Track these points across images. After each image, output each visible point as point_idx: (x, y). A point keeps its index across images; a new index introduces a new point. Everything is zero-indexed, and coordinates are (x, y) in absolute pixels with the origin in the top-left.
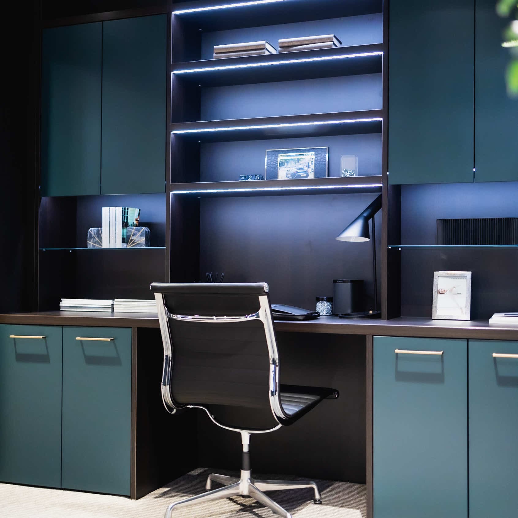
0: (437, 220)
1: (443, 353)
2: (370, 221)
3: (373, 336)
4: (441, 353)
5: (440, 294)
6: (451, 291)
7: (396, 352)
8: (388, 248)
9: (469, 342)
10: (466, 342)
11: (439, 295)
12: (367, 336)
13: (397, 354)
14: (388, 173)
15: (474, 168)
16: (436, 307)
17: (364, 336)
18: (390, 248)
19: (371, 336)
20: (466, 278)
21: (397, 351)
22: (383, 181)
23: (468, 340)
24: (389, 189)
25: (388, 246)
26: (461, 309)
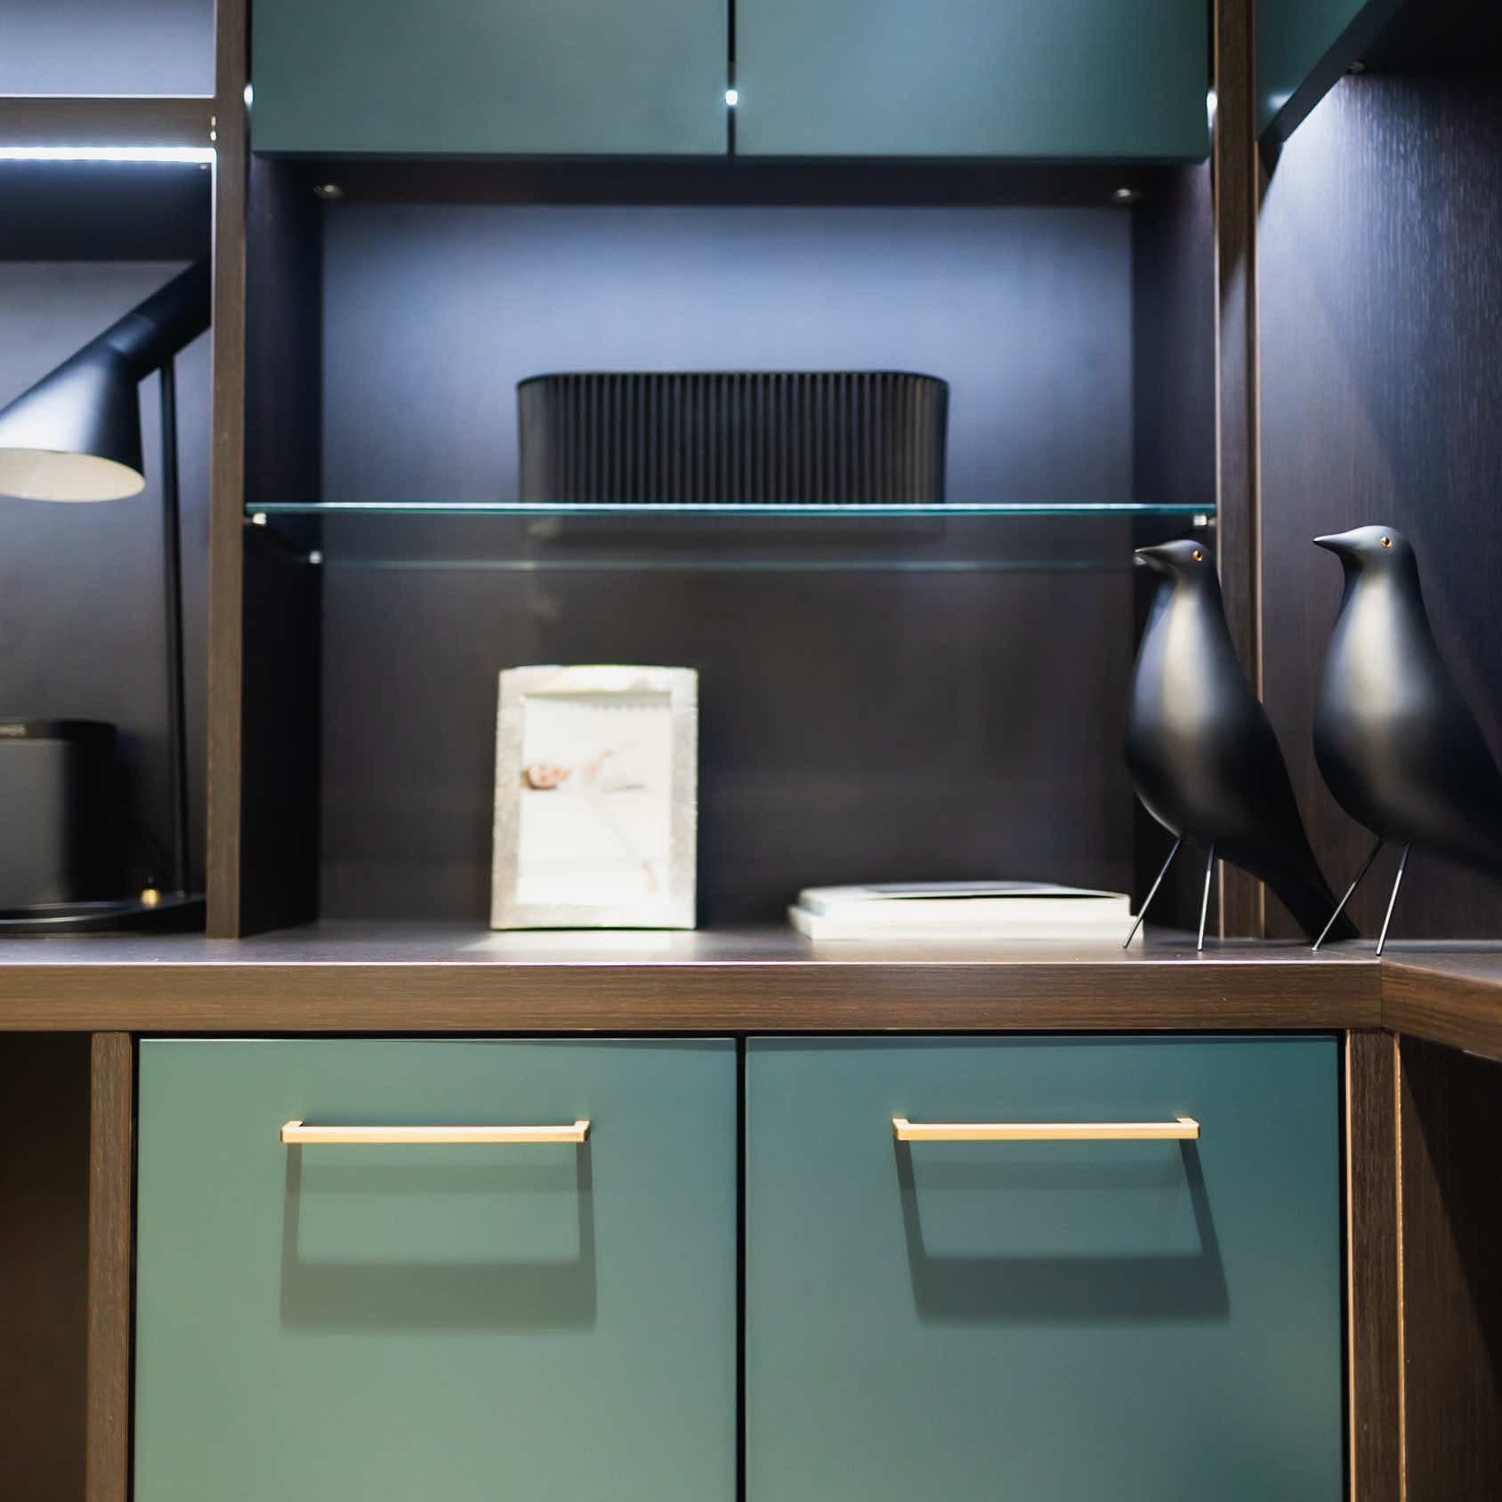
0: (522, 385)
1: (587, 1133)
2: (149, 390)
3: (136, 1036)
4: (577, 1131)
5: (533, 787)
6: (592, 770)
7: (286, 1140)
8: (247, 521)
9: (748, 1056)
10: (731, 1056)
11: (529, 798)
12: (97, 1041)
13: (295, 1150)
14: (248, 95)
15: (731, 83)
16: (513, 859)
17: (80, 1041)
18: (259, 519)
19: (125, 1040)
20: (669, 705)
21: (293, 1132)
22: (217, 129)
23: (740, 1040)
24: (253, 176)
25: (251, 505)
26: (646, 866)
